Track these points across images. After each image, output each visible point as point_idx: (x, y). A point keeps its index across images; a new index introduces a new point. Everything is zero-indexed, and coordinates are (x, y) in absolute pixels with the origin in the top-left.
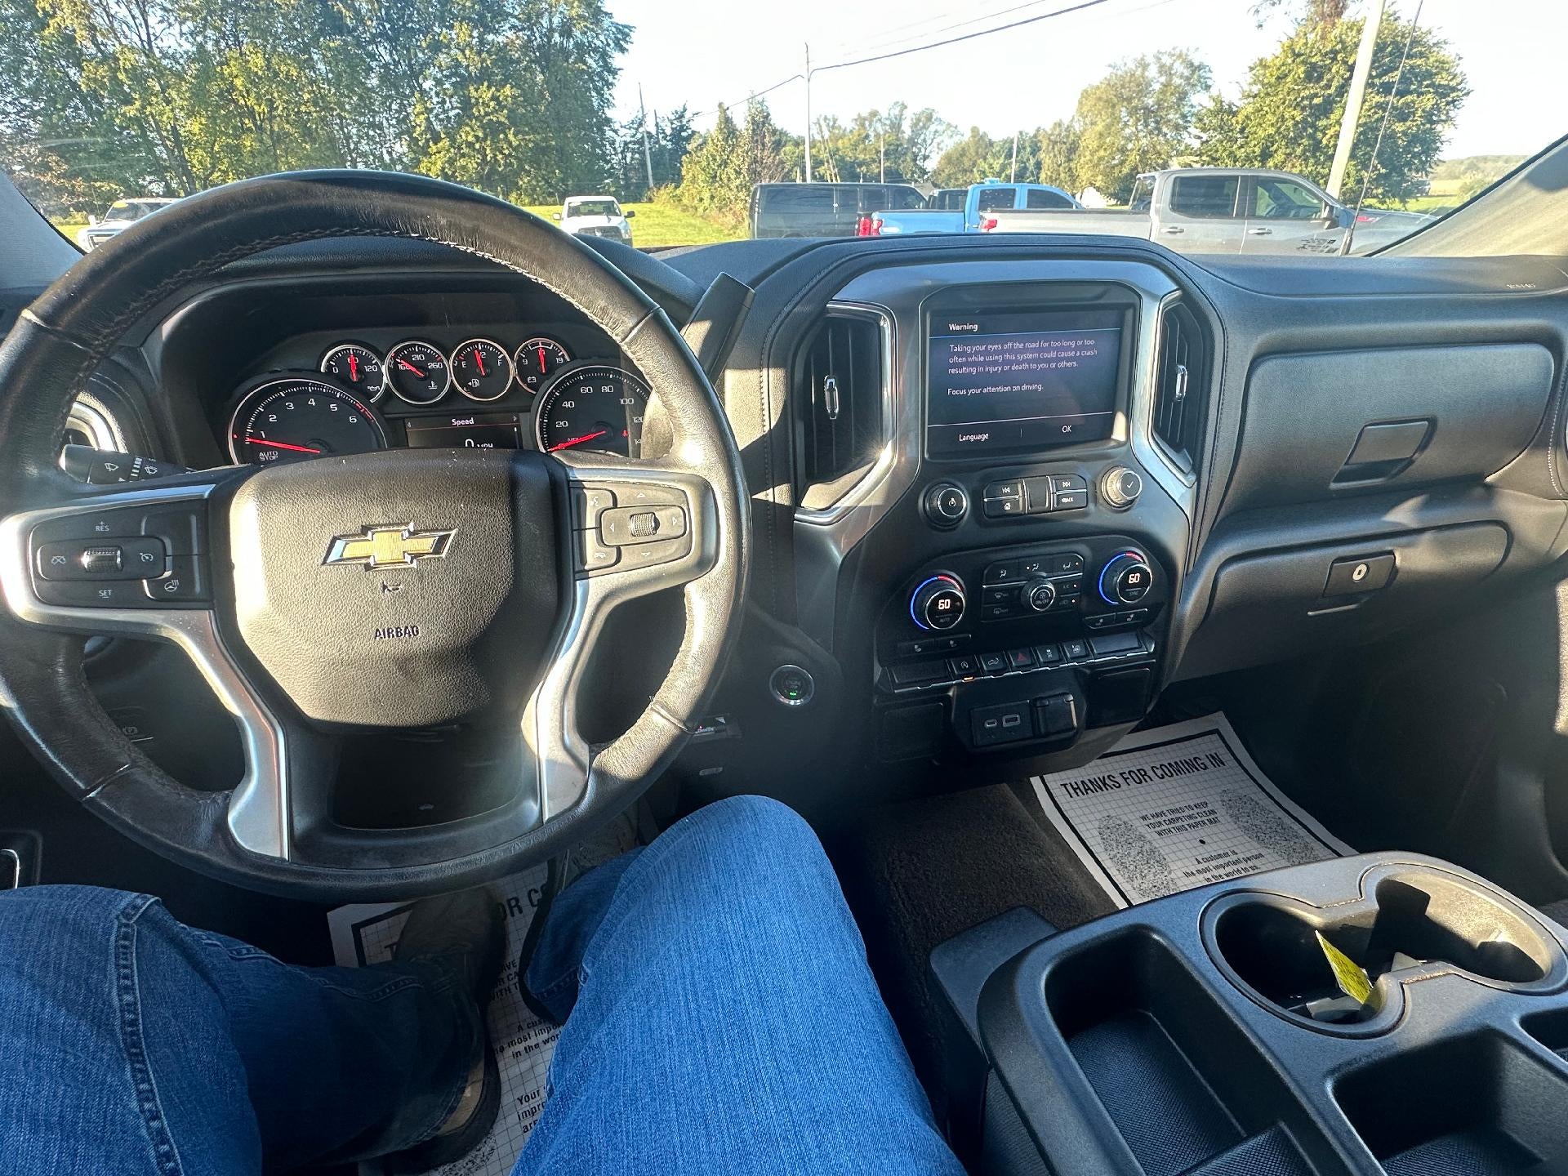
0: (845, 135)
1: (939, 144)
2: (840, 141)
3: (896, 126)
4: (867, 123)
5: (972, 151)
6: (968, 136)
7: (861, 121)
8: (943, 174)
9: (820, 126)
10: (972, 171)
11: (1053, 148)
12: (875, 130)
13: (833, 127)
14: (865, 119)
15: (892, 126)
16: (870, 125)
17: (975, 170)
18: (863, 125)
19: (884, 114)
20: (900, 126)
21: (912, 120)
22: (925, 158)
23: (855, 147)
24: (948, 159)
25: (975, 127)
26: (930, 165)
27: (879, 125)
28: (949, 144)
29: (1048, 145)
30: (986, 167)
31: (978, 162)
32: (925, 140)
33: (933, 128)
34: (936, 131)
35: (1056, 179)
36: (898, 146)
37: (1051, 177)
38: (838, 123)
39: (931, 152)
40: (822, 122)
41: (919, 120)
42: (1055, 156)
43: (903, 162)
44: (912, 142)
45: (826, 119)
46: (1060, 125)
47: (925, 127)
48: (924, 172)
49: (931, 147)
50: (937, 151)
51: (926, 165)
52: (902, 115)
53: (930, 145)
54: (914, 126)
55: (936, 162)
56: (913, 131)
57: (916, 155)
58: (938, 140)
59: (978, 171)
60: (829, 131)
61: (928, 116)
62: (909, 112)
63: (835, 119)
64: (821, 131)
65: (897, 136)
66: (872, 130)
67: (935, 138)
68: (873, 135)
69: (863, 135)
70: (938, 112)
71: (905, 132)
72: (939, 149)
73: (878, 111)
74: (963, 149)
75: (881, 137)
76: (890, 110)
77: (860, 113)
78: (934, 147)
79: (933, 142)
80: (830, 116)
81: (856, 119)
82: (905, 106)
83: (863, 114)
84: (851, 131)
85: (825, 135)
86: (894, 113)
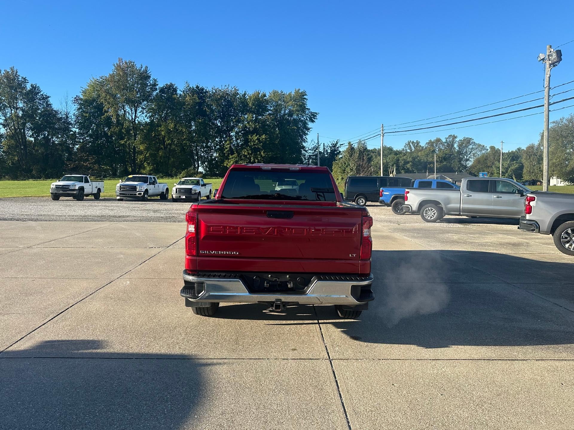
0: (423, 150)
1: (474, 154)
2: (420, 153)
3: (450, 145)
4: (435, 145)
5: (492, 158)
6: (489, 150)
7: (431, 143)
8: (476, 168)
9: (410, 146)
11: (530, 158)
12: (439, 147)
13: (417, 146)
14: (433, 143)
15: (448, 145)
16: (436, 146)
17: (493, 166)
18: (432, 145)
19: (444, 140)
20: (453, 145)
21: (459, 143)
22: (467, 160)
23: (427, 155)
24: (478, 161)
25: (492, 147)
26: (470, 164)
27: (441, 145)
28: (480, 154)
29: (527, 156)
32: (466, 152)
33: (471, 147)
34: (472, 149)
35: (533, 173)
36: (451, 155)
37: (530, 171)
38: (420, 144)
39: (470, 157)
40: (411, 144)
41: (463, 143)
42: (531, 161)
43: (454, 162)
44: (460, 153)
45: (413, 142)
47: (466, 147)
48: (465, 167)
49: (469, 156)
50: (473, 157)
51: (467, 163)
52: (454, 141)
53: (469, 154)
54: (460, 146)
55: (472, 163)
56: (459, 148)
57: (461, 160)
58: (474, 152)
59: (495, 167)
60: (415, 148)
61: (468, 141)
62: (457, 139)
63: (418, 143)
64: (410, 148)
65: (451, 150)
66: (437, 147)
67: (472, 151)
68: (437, 150)
69: (432, 150)
70: (473, 140)
71: (455, 148)
72: (474, 156)
73: (441, 140)
74: (487, 156)
75: (442, 151)
76: (447, 139)
77: (431, 140)
78: (471, 155)
79: (471, 153)
80: (415, 142)
81: (428, 143)
82: (455, 137)
83: (432, 140)
84: (426, 148)
85: (412, 150)
86: (449, 140)
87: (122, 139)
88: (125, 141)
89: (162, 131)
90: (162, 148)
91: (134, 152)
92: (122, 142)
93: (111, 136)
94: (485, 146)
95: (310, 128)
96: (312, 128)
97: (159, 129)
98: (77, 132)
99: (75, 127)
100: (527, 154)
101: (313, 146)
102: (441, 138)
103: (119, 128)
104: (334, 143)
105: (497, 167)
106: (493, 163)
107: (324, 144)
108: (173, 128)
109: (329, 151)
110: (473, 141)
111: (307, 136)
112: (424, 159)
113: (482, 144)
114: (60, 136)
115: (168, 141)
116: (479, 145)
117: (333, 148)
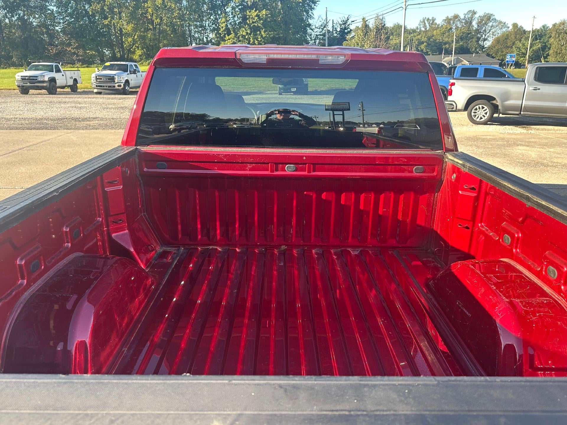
0: (438, 28)
1: (493, 33)
2: (435, 31)
3: (469, 23)
4: (452, 22)
5: (513, 37)
6: (511, 27)
7: (448, 20)
8: (494, 49)
9: (425, 23)
10: (512, 47)
11: (559, 36)
12: (456, 25)
13: (432, 24)
14: (451, 19)
15: (466, 22)
16: (453, 23)
17: (513, 46)
18: (449, 23)
19: (462, 17)
20: (471, 23)
21: (478, 20)
22: (485, 40)
23: (443, 34)
24: (498, 41)
25: (515, 24)
26: (487, 44)
27: (458, 23)
28: (499, 32)
29: (556, 34)
30: (521, 45)
31: (516, 42)
32: (485, 31)
33: (490, 24)
34: (492, 26)
35: (560, 53)
36: (469, 34)
37: (557, 52)
38: (436, 21)
39: (488, 37)
40: (426, 22)
41: (482, 20)
42: (560, 40)
43: (471, 42)
44: (477, 31)
45: (428, 19)
46: (563, 24)
47: (486, 24)
48: (483, 47)
49: (488, 34)
50: (492, 36)
51: (484, 44)
52: (473, 17)
53: (488, 33)
54: (479, 23)
55: (491, 42)
56: (478, 26)
57: (479, 39)
58: (493, 30)
59: (516, 47)
60: (430, 26)
61: (488, 18)
62: (477, 16)
63: (434, 20)
64: (425, 26)
65: (469, 28)
66: (454, 25)
67: (491, 29)
68: (454, 28)
69: (449, 28)
70: (494, 15)
71: (473, 26)
72: (493, 35)
73: (459, 16)
74: (507, 35)
75: (459, 29)
76: (465, 15)
77: (448, 17)
78: (490, 34)
79: (490, 31)
80: (430, 18)
81: (445, 20)
82: (474, 13)
83: (450, 17)
84: (442, 26)
85: (427, 28)
86: (468, 17)
87: (106, 18)
88: (108, 21)
89: (149, 7)
90: (150, 29)
91: (121, 34)
92: (106, 22)
93: (94, 15)
94: (506, 23)
96: (319, 1)
97: (145, 6)
98: (54, 11)
99: (52, 4)
100: (556, 31)
101: (320, 24)
102: (459, 14)
103: (100, 5)
104: (344, 19)
105: (517, 47)
106: (514, 43)
107: (333, 20)
108: (161, 3)
109: (339, 30)
110: (494, 17)
111: (314, 11)
112: (439, 39)
113: (503, 21)
114: (37, 16)
115: (157, 19)
116: (501, 22)
117: (343, 26)
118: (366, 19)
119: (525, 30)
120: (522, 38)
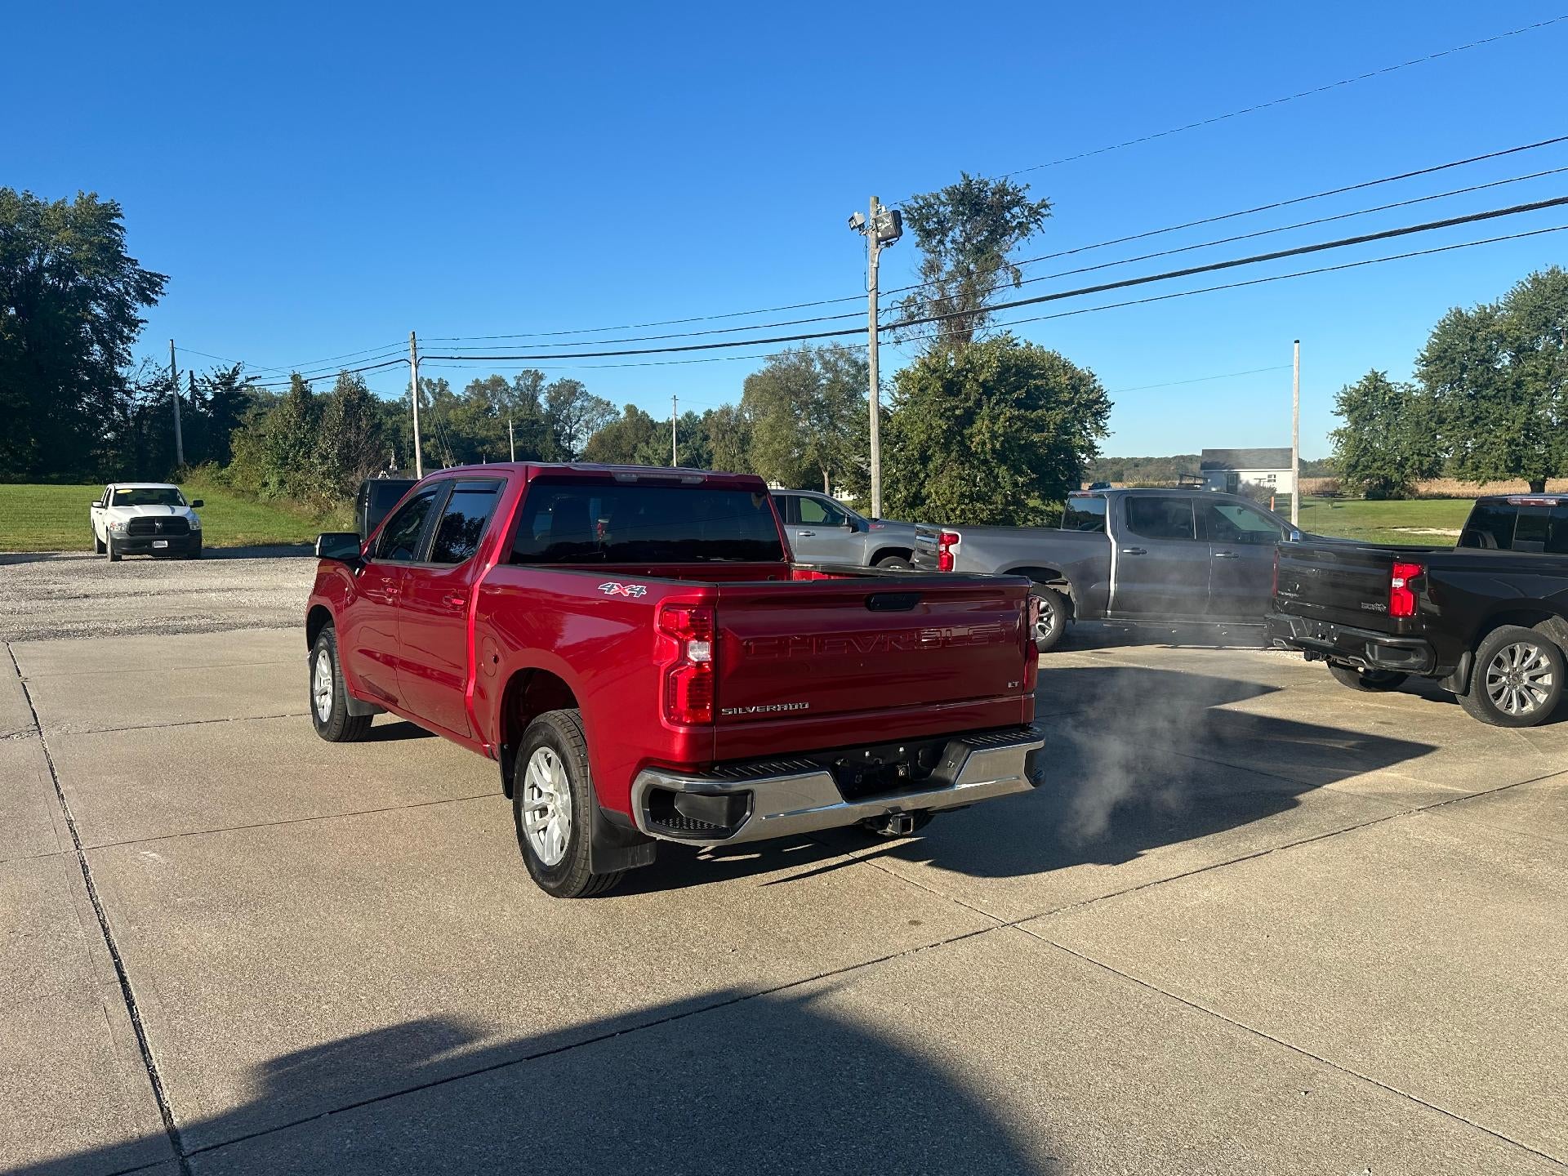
0: (459, 405)
1: (587, 423)
2: (452, 411)
3: (529, 397)
4: (488, 392)
5: (631, 433)
6: (623, 414)
7: (478, 388)
9: (422, 392)
10: (632, 456)
11: (724, 438)
12: (499, 401)
13: (440, 394)
14: (485, 387)
15: (523, 397)
16: (494, 395)
17: (635, 455)
18: (484, 395)
19: (512, 384)
20: (534, 398)
21: (549, 392)
22: (571, 437)
23: (473, 420)
24: (601, 441)
25: (632, 406)
26: (577, 446)
27: (505, 396)
28: (601, 422)
29: (717, 433)
30: (650, 452)
31: (640, 446)
32: (568, 416)
33: (579, 403)
34: (582, 409)
36: (533, 422)
38: (449, 389)
40: (424, 387)
41: (559, 394)
42: (726, 446)
44: (552, 418)
45: (429, 383)
46: (728, 414)
47: (568, 402)
48: (570, 454)
49: (577, 426)
50: (585, 430)
51: (572, 446)
52: (536, 386)
53: (576, 423)
54: (551, 400)
55: (585, 444)
56: (551, 406)
57: (558, 435)
58: (586, 417)
59: (640, 457)
60: (435, 398)
61: (570, 390)
62: (545, 383)
63: (443, 385)
64: (421, 396)
65: (531, 410)
66: (493, 400)
67: (583, 416)
68: (497, 407)
69: (486, 407)
70: (583, 386)
71: (541, 406)
72: (588, 428)
73: (504, 380)
74: (619, 430)
75: (510, 410)
76: (519, 380)
77: (478, 380)
78: (581, 426)
79: (579, 420)
80: (435, 381)
81: (472, 387)
82: (538, 377)
84: (466, 400)
85: (429, 402)
86: (525, 384)
94: (613, 404)
95: (142, 321)
96: (146, 321)
100: (717, 427)
101: (152, 378)
102: (504, 377)
104: (226, 373)
105: (644, 457)
106: (635, 448)
107: (191, 372)
109: (209, 397)
110: (583, 389)
111: (132, 347)
112: (466, 430)
113: (605, 399)
116: (599, 402)
117: (221, 389)
118: (303, 379)
119: (652, 421)
120: (649, 437)
